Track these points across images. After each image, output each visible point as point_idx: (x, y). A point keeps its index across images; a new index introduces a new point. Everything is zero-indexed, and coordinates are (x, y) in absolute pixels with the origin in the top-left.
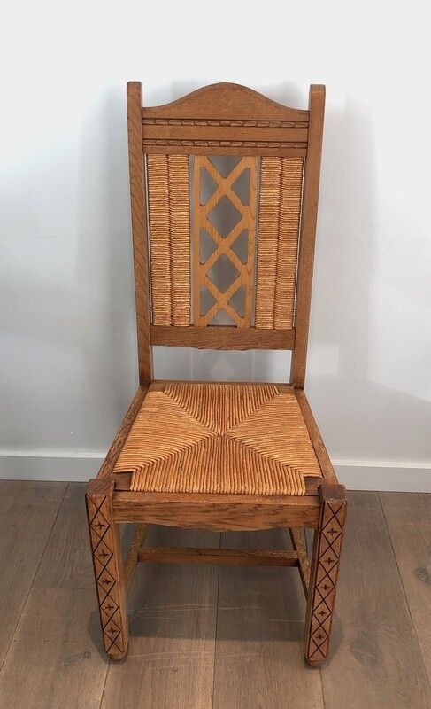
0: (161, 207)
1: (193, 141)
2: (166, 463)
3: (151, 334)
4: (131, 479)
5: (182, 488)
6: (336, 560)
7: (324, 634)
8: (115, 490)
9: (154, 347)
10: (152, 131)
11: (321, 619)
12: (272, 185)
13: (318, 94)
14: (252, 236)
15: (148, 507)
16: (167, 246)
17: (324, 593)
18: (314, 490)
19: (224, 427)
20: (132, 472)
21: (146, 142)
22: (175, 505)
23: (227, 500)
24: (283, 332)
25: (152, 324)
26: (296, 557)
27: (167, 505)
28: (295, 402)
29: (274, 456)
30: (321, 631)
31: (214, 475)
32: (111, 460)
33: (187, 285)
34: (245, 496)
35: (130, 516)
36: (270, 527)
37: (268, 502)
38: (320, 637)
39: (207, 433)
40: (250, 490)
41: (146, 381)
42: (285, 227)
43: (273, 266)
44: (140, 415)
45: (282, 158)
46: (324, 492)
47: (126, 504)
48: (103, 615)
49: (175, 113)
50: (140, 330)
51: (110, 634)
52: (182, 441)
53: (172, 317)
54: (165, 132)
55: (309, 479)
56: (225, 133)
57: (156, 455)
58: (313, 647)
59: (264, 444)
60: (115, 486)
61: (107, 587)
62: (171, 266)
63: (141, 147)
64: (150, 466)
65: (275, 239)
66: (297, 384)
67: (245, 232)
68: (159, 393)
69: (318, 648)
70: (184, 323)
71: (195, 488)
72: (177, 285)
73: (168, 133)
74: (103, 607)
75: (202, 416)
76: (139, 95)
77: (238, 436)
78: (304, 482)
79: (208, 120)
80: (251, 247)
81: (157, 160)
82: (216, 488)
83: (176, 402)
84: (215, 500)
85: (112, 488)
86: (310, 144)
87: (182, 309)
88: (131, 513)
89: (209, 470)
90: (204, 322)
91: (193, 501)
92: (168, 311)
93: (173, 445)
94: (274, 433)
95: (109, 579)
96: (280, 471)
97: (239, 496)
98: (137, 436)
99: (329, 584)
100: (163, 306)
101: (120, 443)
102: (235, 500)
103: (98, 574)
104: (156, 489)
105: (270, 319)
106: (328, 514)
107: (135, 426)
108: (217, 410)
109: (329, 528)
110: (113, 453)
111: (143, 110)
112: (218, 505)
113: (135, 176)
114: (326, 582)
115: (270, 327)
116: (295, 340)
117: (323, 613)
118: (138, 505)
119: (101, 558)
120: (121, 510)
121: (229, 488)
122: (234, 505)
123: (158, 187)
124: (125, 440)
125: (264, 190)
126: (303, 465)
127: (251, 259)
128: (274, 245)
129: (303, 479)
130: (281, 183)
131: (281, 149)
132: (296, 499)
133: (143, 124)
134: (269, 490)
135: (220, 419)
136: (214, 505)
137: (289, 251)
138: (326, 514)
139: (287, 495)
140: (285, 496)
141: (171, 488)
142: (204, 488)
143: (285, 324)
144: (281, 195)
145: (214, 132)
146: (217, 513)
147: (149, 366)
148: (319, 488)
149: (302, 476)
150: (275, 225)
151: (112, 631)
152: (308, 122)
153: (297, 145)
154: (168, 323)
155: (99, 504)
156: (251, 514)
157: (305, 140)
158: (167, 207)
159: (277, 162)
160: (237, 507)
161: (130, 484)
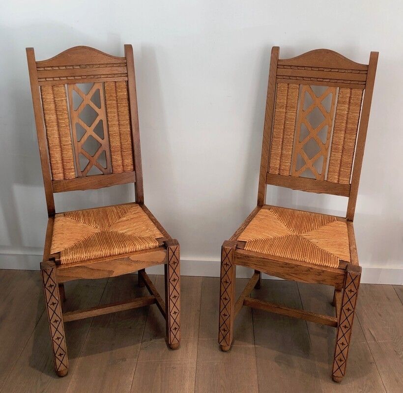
0: (281, 110)
1: (303, 77)
2: (265, 242)
3: (267, 177)
5: (271, 253)
6: (353, 310)
7: (343, 359)
8: (236, 248)
9: (268, 185)
10: (282, 71)
11: (342, 347)
12: (344, 103)
13: (374, 57)
15: (251, 258)
16: (282, 131)
17: (345, 330)
18: (344, 266)
19: (300, 232)
20: (246, 242)
21: (278, 77)
23: (294, 263)
24: (344, 185)
25: (268, 172)
27: (262, 259)
28: (346, 226)
29: (325, 249)
30: (341, 356)
31: (289, 250)
32: (236, 235)
33: (290, 153)
34: (304, 263)
37: (316, 267)
38: (341, 360)
39: (290, 233)
40: (308, 261)
41: (261, 204)
43: (341, 147)
44: (255, 218)
45: (351, 89)
46: (349, 268)
47: (241, 255)
48: (221, 319)
49: (295, 63)
50: (261, 175)
51: (223, 332)
52: (276, 234)
53: (279, 169)
54: (289, 72)
55: (342, 262)
56: (320, 74)
57: (260, 237)
58: (336, 367)
60: (237, 245)
61: (226, 302)
62: (283, 142)
63: (275, 79)
64: (256, 241)
65: (343, 132)
66: (349, 219)
68: (267, 210)
69: (339, 368)
70: (286, 173)
71: (278, 254)
72: (284, 152)
74: (222, 314)
75: (289, 225)
76: (278, 54)
77: (307, 237)
78: (339, 262)
79: (312, 67)
81: (283, 86)
82: (289, 256)
83: (276, 216)
84: (287, 262)
85: (235, 246)
86: (367, 83)
87: (285, 166)
88: (244, 261)
89: (287, 248)
90: (297, 175)
91: (276, 260)
92: (278, 166)
95: (227, 297)
96: (327, 256)
97: (301, 262)
99: (348, 325)
100: (275, 163)
101: (242, 229)
102: (299, 263)
103: (222, 293)
104: (257, 251)
105: (336, 177)
106: (349, 280)
107: (251, 223)
108: (298, 223)
109: (349, 288)
110: (238, 233)
111: (279, 60)
112: (289, 264)
113: (270, 93)
114: (346, 323)
115: (336, 182)
116: (350, 191)
117: (343, 344)
118: (247, 257)
119: (225, 284)
120: (238, 258)
121: (296, 258)
123: (281, 100)
124: (245, 228)
125: (339, 105)
126: (340, 255)
128: (343, 136)
130: (349, 102)
131: (350, 84)
132: (332, 269)
133: (278, 68)
134: (318, 263)
135: (299, 228)
136: (287, 264)
137: (351, 139)
138: (348, 279)
139: (328, 266)
140: (326, 267)
141: (265, 252)
142: (283, 255)
143: (345, 181)
144: (349, 109)
145: (315, 74)
146: (288, 269)
147: (264, 195)
148: (347, 266)
149: (338, 259)
150: (344, 125)
151: (224, 330)
152: (367, 71)
153: (360, 83)
154: (277, 173)
155: (227, 252)
156: (306, 273)
157: (365, 80)
158: (284, 110)
159: (349, 90)
160: (299, 267)
161: (244, 246)
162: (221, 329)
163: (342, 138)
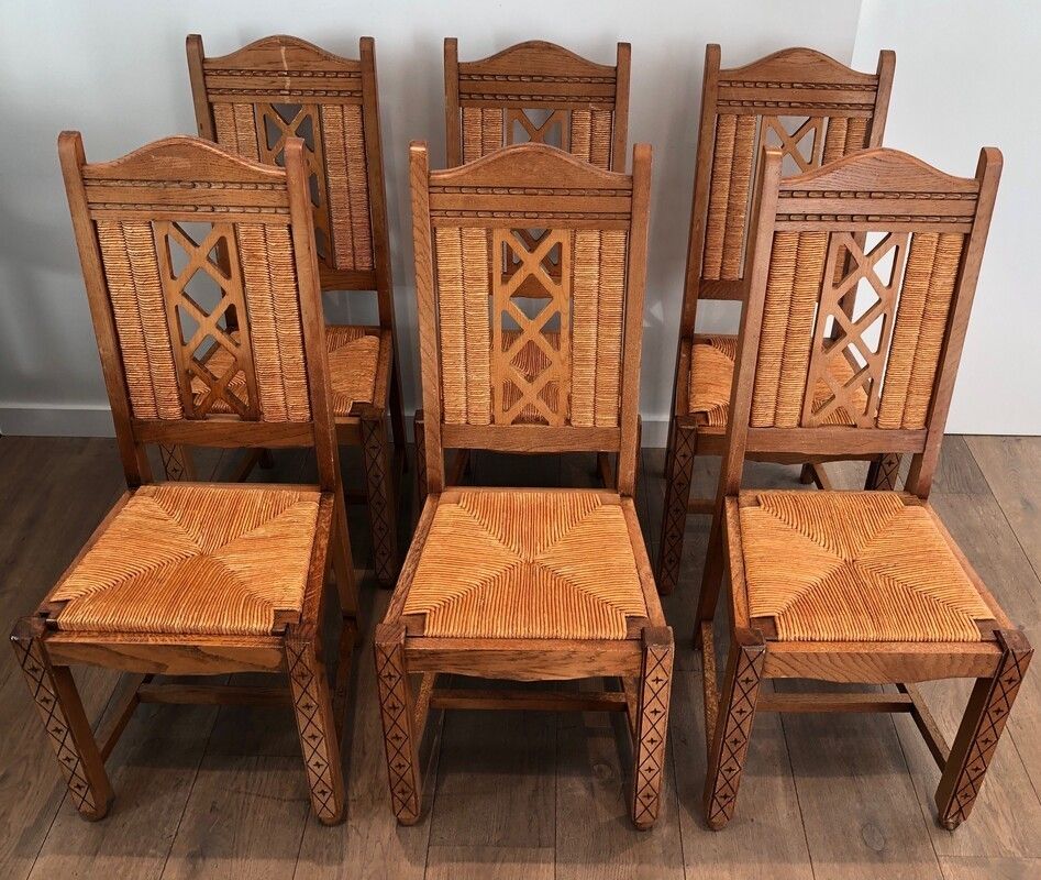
0: (453, 287)
1: (492, 212)
2: (465, 601)
3: (442, 434)
4: (424, 622)
5: (484, 632)
6: (663, 711)
7: (652, 793)
8: (406, 637)
10: (441, 201)
11: (649, 775)
12: (589, 262)
14: (565, 320)
15: (446, 655)
16: (462, 332)
17: (651, 747)
18: (636, 632)
19: (532, 549)
20: (425, 614)
21: (434, 214)
22: (478, 653)
23: (536, 646)
24: (606, 430)
25: (443, 422)
26: (624, 700)
27: (467, 654)
28: (621, 516)
29: (594, 589)
30: (649, 789)
31: (520, 616)
32: (400, 597)
33: (487, 377)
34: (557, 642)
35: (425, 665)
36: (586, 676)
37: (583, 647)
39: (513, 559)
40: (563, 634)
42: (606, 310)
43: (592, 354)
44: (430, 538)
45: (601, 231)
46: (647, 636)
47: (420, 652)
48: (393, 774)
49: (469, 180)
51: (400, 796)
52: (483, 571)
53: (467, 413)
54: (457, 201)
55: (631, 620)
56: (531, 203)
57: (453, 592)
58: (640, 808)
59: (581, 574)
60: (406, 632)
61: (398, 744)
62: (466, 355)
63: (427, 219)
64: (446, 605)
65: (594, 324)
66: (624, 491)
67: (557, 315)
68: (453, 507)
69: (646, 808)
70: (483, 421)
71: (500, 632)
72: (473, 377)
73: (460, 203)
74: (393, 765)
75: (506, 540)
77: (551, 563)
78: (625, 624)
79: (509, 188)
80: (565, 333)
81: (448, 234)
82: (522, 632)
83: (474, 519)
84: (522, 647)
85: (403, 634)
86: (635, 216)
87: (479, 405)
88: (425, 662)
89: (516, 610)
90: (507, 419)
91: (496, 648)
92: (463, 407)
93: (474, 576)
94: (593, 559)
95: (401, 734)
96: (598, 609)
97: (551, 642)
98: (430, 565)
100: (456, 401)
101: (409, 575)
102: (545, 646)
103: (387, 729)
104: (454, 634)
105: (590, 415)
106: (651, 661)
108: (525, 529)
109: (653, 676)
110: (401, 588)
111: (430, 176)
112: (526, 652)
113: (421, 253)
114: (653, 735)
115: (590, 424)
116: (621, 439)
117: (650, 770)
118: (434, 653)
119: (391, 712)
120: (416, 659)
121: (538, 632)
122: (544, 653)
123: (450, 265)
124: (414, 571)
126: (625, 602)
127: (565, 345)
128: (594, 330)
129: (624, 619)
130: (600, 259)
131: (599, 221)
132: (616, 644)
133: (430, 193)
134: (584, 633)
135: (528, 540)
136: (521, 652)
137: (612, 337)
138: (649, 661)
139: (605, 639)
140: (603, 641)
141: (471, 632)
142: (509, 633)
143: (608, 421)
145: (517, 202)
146: (525, 661)
148: (643, 631)
149: (623, 616)
150: (594, 308)
151: (403, 792)
152: (631, 190)
153: (619, 216)
154: (463, 421)
155: (389, 654)
156: (564, 662)
157: (628, 210)
158: (460, 288)
159: (595, 235)
160: (548, 654)
161: (424, 628)
162: (395, 791)
163: (594, 336)
